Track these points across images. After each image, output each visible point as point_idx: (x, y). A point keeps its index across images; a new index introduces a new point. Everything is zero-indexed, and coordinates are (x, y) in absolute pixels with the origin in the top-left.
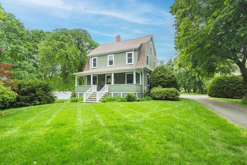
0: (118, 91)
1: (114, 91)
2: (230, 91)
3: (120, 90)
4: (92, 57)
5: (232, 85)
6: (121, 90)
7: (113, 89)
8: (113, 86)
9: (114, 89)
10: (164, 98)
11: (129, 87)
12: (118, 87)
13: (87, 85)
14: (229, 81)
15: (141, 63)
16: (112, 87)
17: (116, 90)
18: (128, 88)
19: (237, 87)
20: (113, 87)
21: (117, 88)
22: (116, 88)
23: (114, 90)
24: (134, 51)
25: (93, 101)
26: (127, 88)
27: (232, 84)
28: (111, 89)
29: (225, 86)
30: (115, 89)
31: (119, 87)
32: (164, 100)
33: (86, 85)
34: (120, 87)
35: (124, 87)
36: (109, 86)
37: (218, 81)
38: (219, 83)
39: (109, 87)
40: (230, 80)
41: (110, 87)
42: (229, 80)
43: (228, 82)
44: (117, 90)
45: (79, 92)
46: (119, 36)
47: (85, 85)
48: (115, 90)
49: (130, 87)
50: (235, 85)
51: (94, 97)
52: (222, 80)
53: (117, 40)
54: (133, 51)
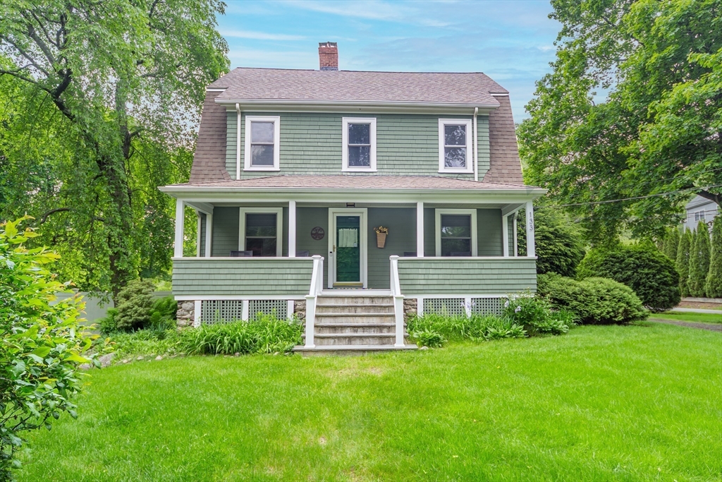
0: (454, 287)
1: (431, 287)
2: (646, 290)
3: (461, 282)
4: (243, 114)
5: (647, 274)
6: (465, 282)
7: (426, 277)
8: (423, 265)
9: (431, 277)
10: (620, 318)
11: (504, 271)
12: (449, 271)
13: (212, 256)
14: (637, 261)
15: (503, 171)
16: (420, 271)
17: (442, 282)
18: (499, 277)
19: (659, 279)
20: (424, 271)
21: (448, 277)
22: (441, 277)
23: (430, 282)
24: (475, 119)
25: (358, 341)
26: (495, 277)
27: (646, 271)
28: (415, 277)
29: (629, 276)
30: (436, 277)
31: (454, 271)
32: (619, 323)
33: (202, 254)
34: (460, 272)
35: (483, 272)
36: (403, 266)
37: (606, 260)
38: (612, 265)
39: (404, 271)
40: (638, 259)
41: (408, 271)
42: (636, 259)
43: (634, 263)
44: (447, 282)
45: (204, 292)
46: (335, 44)
47: (198, 258)
48: (435, 282)
49: (512, 271)
50: (654, 275)
51: (344, 319)
52: (618, 258)
53: (325, 61)
54: (471, 117)
